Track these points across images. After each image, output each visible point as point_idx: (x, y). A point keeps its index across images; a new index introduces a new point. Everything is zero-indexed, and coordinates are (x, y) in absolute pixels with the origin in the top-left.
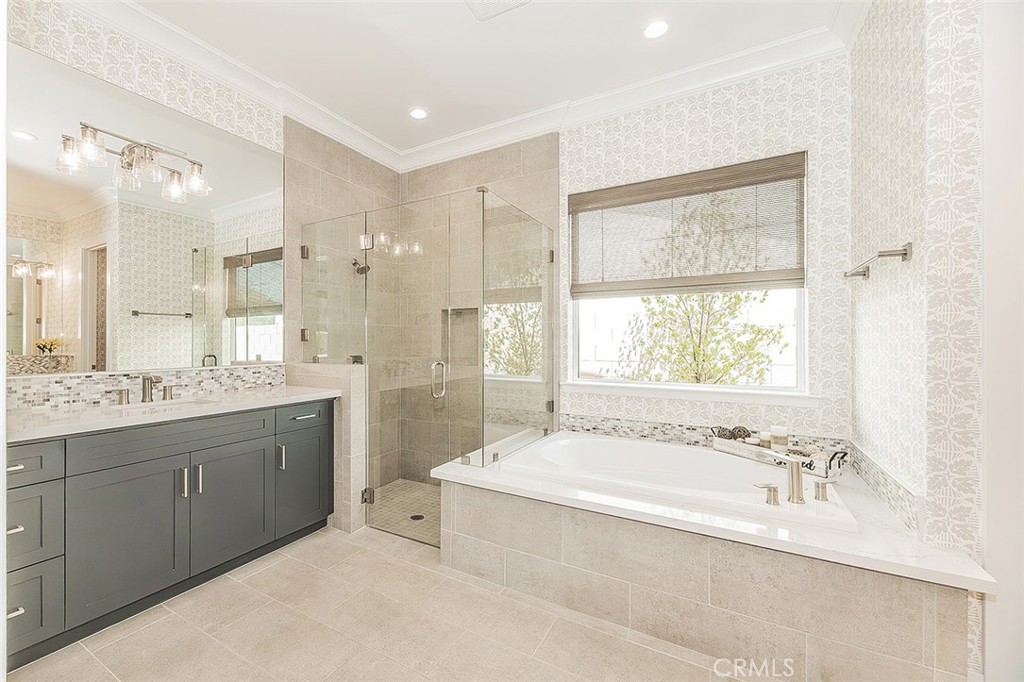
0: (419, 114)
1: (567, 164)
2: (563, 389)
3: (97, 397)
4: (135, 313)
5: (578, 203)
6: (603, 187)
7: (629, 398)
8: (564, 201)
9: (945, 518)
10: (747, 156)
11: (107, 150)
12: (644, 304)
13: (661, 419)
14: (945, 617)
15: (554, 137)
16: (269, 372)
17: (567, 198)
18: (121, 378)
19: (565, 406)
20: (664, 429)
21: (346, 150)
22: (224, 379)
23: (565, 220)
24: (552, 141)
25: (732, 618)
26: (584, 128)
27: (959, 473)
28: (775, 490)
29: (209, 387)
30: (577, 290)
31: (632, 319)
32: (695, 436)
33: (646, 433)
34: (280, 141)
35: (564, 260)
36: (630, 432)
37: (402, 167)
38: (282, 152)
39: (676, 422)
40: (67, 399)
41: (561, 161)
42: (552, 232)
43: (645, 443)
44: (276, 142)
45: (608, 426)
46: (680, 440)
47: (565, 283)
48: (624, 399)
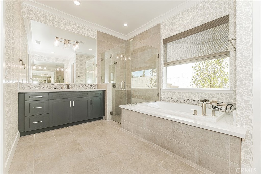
0: (126, 25)
1: (162, 32)
2: (162, 90)
3: (59, 88)
4: (79, 77)
5: (166, 41)
6: (171, 36)
7: (178, 92)
8: (162, 41)
9: (241, 118)
10: (210, 20)
11: (60, 41)
12: (193, 68)
13: (186, 98)
14: (232, 146)
15: (159, 25)
16: (94, 85)
17: (162, 40)
18: (64, 85)
19: (162, 95)
20: (187, 101)
21: (112, 36)
22: (84, 86)
23: (162, 46)
24: (159, 26)
25: (178, 143)
26: (166, 21)
27: (245, 104)
28: (196, 111)
29: (81, 88)
30: (166, 64)
31: (194, 73)
32: (195, 103)
33: (182, 102)
34: (96, 36)
35: (162, 57)
36: (178, 102)
37: (126, 39)
38: (96, 38)
39: (190, 99)
40: (54, 88)
41: (161, 31)
42: (159, 50)
43: (182, 104)
44: (95, 36)
45: (172, 100)
46: (191, 104)
47: (162, 62)
48: (176, 93)
